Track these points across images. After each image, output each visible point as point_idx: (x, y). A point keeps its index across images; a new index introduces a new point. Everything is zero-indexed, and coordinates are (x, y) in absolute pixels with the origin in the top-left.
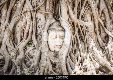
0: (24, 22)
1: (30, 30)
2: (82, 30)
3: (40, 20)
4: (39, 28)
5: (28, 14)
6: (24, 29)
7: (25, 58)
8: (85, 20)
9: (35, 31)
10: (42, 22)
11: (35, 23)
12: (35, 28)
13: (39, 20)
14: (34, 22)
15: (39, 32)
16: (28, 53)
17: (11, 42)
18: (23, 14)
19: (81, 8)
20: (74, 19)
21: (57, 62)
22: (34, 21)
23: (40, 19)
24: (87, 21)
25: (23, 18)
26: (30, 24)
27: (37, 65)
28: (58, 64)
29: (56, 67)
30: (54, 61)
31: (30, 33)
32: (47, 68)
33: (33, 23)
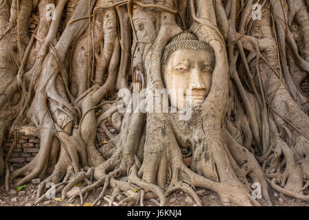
0: (98, 38)
1: (113, 61)
2: (249, 61)
3: (141, 30)
4: (139, 50)
5: (108, 16)
6: (97, 57)
7: (97, 131)
8: (257, 35)
9: (125, 63)
10: (146, 34)
11: (127, 42)
12: (126, 54)
13: (137, 28)
14: (124, 37)
15: (135, 62)
16: (107, 119)
17: (60, 88)
18: (95, 16)
19: (245, 7)
20: (229, 31)
21: (197, 140)
22: (124, 35)
23: (141, 27)
24: (262, 38)
25: (96, 27)
26: (112, 45)
27: (133, 149)
28: (198, 145)
29: (191, 155)
30: (185, 138)
31: (111, 67)
32: (166, 158)
33: (121, 42)
